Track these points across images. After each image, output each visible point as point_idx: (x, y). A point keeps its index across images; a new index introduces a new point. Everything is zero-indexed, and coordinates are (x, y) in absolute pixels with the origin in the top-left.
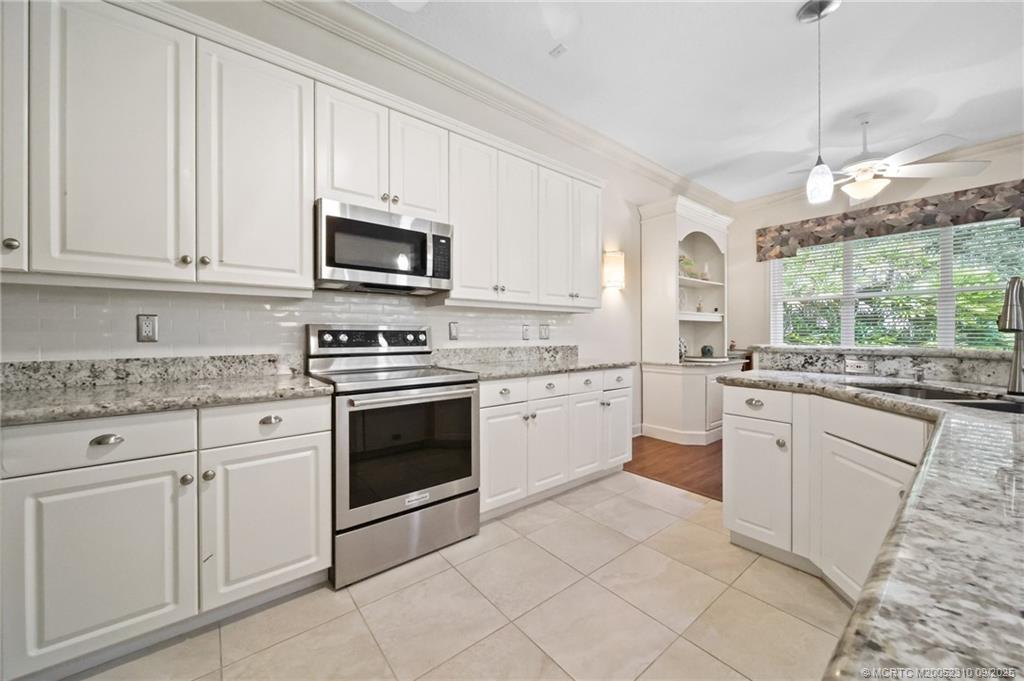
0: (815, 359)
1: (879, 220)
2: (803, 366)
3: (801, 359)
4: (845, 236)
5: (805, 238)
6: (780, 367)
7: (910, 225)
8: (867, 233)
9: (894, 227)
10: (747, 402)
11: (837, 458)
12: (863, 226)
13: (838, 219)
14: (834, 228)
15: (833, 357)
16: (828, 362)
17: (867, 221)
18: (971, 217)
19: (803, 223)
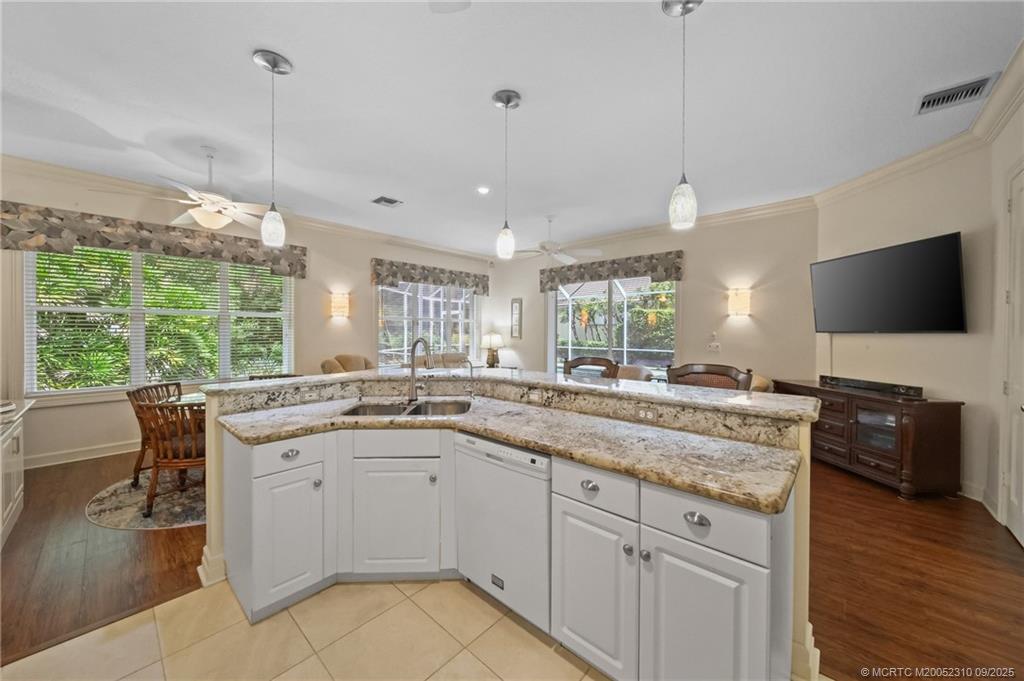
0: (277, 394)
1: (176, 241)
2: (266, 403)
3: (265, 397)
4: (141, 247)
5: (88, 236)
6: (243, 409)
7: (203, 253)
8: (164, 250)
9: (189, 251)
10: (282, 456)
11: (370, 474)
12: (160, 242)
13: (133, 225)
14: (128, 235)
15: (291, 391)
16: (287, 395)
17: (164, 238)
18: (244, 259)
19: (84, 215)
